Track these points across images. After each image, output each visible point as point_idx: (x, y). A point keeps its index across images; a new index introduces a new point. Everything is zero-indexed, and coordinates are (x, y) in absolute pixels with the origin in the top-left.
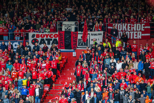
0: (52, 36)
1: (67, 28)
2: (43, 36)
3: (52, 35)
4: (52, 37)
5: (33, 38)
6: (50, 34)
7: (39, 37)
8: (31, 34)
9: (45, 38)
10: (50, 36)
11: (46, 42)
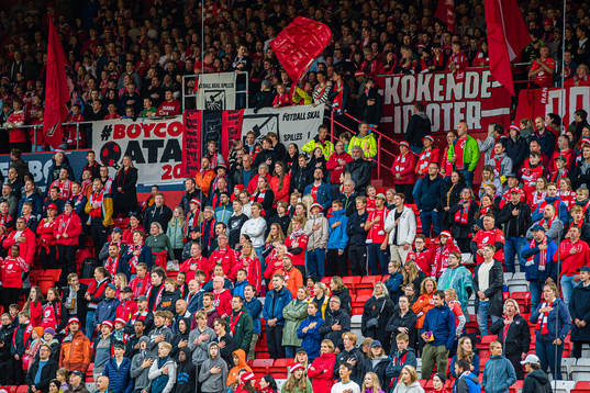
0: (162, 130)
1: (212, 97)
2: (134, 131)
3: (163, 125)
4: (163, 135)
5: (105, 142)
6: (157, 123)
7: (123, 136)
8: (98, 127)
9: (141, 138)
10: (156, 132)
11: (145, 152)
